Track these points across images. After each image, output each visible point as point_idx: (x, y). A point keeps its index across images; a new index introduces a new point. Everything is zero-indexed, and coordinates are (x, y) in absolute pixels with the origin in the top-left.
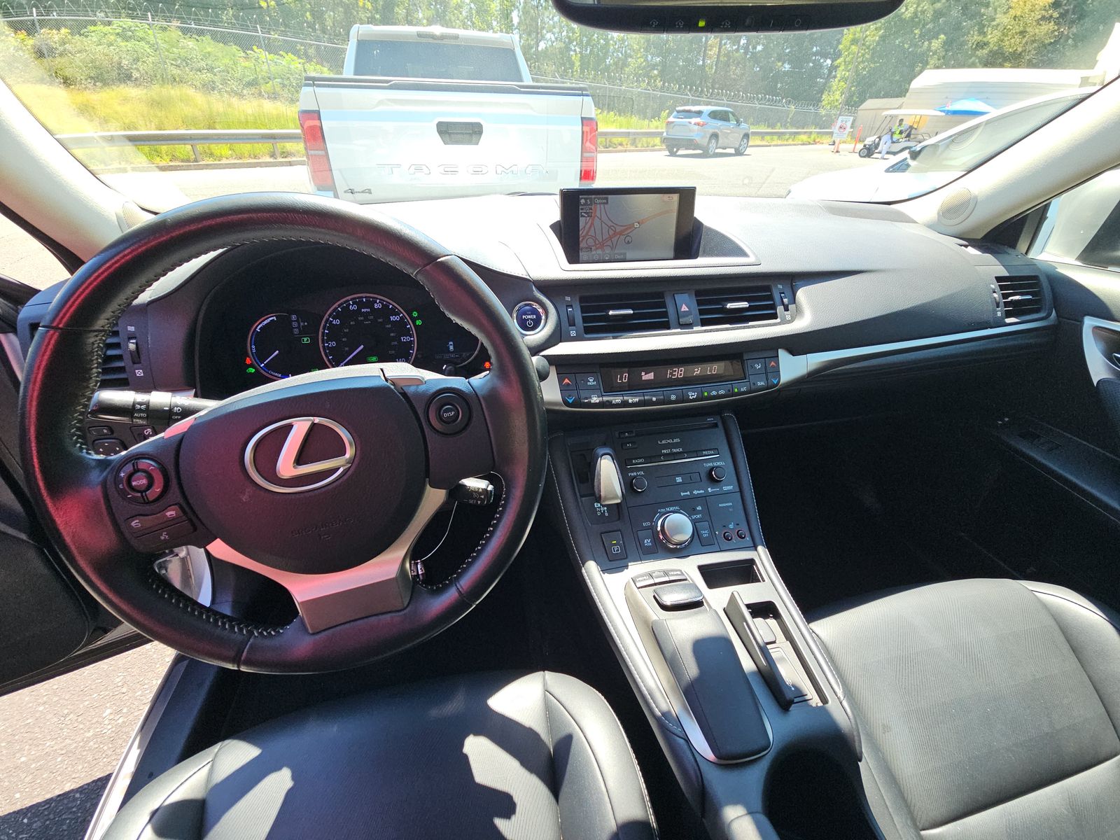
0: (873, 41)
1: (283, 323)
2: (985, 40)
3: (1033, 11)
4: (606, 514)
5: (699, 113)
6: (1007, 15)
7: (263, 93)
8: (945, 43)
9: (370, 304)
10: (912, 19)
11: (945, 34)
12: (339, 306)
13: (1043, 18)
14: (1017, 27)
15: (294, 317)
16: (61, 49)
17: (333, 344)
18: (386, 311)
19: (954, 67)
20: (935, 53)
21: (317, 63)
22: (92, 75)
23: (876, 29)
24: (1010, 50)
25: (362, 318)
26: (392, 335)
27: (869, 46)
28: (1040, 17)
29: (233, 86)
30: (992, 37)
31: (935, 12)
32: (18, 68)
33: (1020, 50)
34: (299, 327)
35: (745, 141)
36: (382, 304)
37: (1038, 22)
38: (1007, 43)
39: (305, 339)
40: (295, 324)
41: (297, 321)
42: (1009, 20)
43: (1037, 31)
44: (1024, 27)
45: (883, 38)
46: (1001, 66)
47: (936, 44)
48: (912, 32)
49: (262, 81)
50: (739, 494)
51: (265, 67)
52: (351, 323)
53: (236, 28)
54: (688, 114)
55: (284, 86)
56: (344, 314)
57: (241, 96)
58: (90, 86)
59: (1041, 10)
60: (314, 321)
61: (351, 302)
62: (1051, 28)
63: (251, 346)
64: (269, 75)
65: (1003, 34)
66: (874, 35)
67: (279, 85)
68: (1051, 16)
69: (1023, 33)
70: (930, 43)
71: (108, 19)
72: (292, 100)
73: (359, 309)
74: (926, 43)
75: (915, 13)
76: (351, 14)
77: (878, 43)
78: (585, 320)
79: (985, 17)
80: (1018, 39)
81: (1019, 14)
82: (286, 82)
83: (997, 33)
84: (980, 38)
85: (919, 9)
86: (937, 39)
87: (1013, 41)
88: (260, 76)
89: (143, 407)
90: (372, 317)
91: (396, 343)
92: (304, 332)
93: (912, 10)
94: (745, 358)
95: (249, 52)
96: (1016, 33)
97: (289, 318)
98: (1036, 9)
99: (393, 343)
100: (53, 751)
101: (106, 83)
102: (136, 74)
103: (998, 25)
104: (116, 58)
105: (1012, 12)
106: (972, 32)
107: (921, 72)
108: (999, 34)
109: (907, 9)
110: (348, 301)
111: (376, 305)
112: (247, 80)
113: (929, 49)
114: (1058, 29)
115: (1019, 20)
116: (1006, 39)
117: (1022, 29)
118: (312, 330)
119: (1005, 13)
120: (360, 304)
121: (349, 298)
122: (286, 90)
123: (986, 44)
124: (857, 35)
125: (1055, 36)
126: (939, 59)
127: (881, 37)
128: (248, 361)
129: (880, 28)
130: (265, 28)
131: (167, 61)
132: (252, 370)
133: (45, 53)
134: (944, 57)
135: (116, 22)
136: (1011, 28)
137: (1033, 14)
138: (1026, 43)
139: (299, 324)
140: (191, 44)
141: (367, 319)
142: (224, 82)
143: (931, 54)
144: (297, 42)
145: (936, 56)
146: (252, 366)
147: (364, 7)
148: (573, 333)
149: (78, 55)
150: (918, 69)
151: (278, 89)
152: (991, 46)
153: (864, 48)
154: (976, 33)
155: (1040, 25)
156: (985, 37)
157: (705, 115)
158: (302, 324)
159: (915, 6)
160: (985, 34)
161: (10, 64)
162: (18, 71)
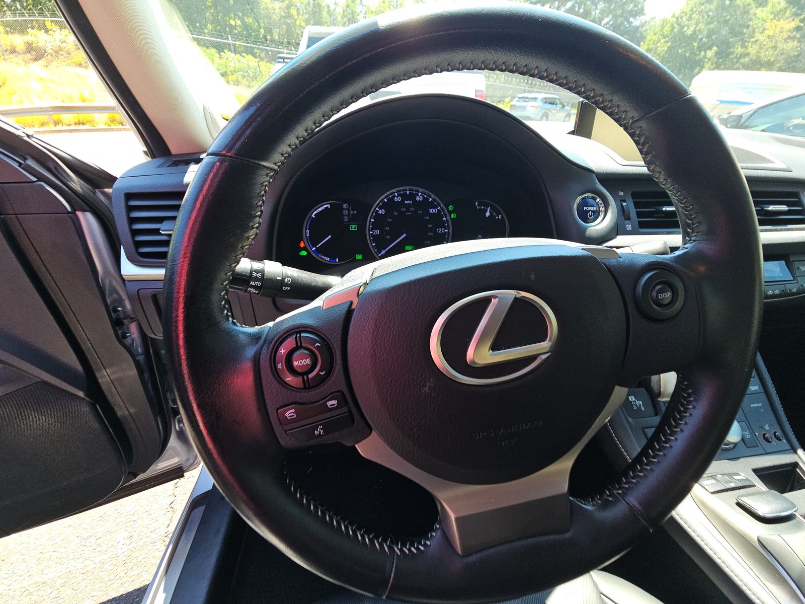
0: (663, 51)
1: (335, 210)
2: (746, 51)
3: (782, 32)
4: (643, 409)
5: (535, 99)
6: (763, 34)
7: (230, 81)
8: (717, 53)
9: (412, 197)
10: (692, 35)
11: (717, 47)
12: (385, 197)
13: (789, 37)
14: (770, 43)
15: (345, 206)
17: (377, 232)
18: (426, 204)
19: (723, 69)
20: (709, 59)
21: (267, 62)
23: (665, 42)
24: (766, 59)
25: (404, 209)
26: (429, 226)
27: (660, 53)
28: (787, 36)
30: (752, 50)
31: (709, 30)
33: (772, 59)
34: (348, 215)
35: (568, 118)
36: (423, 197)
37: (785, 40)
38: (763, 54)
39: (353, 227)
40: (345, 212)
41: (348, 209)
42: (764, 38)
43: (785, 46)
44: (776, 44)
45: (670, 48)
46: (759, 70)
47: (710, 54)
48: (692, 44)
49: (230, 73)
50: (764, 394)
51: (232, 64)
52: (395, 213)
53: (215, 37)
54: (526, 99)
55: (244, 77)
56: (389, 205)
59: (787, 32)
60: (363, 210)
61: (396, 194)
62: (795, 45)
63: (306, 230)
64: (235, 69)
65: (760, 48)
66: (663, 46)
67: (241, 76)
68: (795, 37)
69: (775, 48)
70: (706, 53)
72: (249, 86)
73: (403, 201)
74: (703, 53)
75: (695, 31)
76: (292, 30)
77: (666, 52)
78: (639, 215)
79: (746, 36)
80: (771, 52)
81: (771, 34)
82: (246, 74)
83: (756, 47)
84: (743, 50)
85: (698, 28)
86: (711, 50)
87: (767, 53)
88: (229, 70)
89: (259, 275)
90: (413, 209)
91: (432, 234)
92: (352, 220)
93: (692, 29)
94: (791, 259)
95: (222, 54)
96: (770, 48)
97: (341, 205)
98: (784, 31)
99: (429, 234)
100: (75, 570)
103: (756, 41)
105: (767, 33)
106: (737, 46)
107: (698, 73)
108: (757, 47)
109: (688, 28)
110: (394, 193)
111: (417, 198)
112: (220, 72)
113: (705, 57)
114: (800, 46)
115: (772, 38)
116: (762, 51)
117: (774, 44)
118: (360, 219)
119: (761, 33)
120: (404, 197)
121: (394, 190)
122: (245, 79)
123: (748, 54)
124: (650, 47)
125: (798, 51)
126: (712, 64)
127: (668, 48)
128: (302, 245)
129: (668, 42)
130: (234, 38)
132: (304, 253)
134: (716, 63)
136: (766, 43)
137: (782, 34)
138: (777, 55)
139: (349, 212)
141: (408, 210)
143: (706, 60)
144: (255, 47)
145: (710, 62)
146: (305, 249)
147: (300, 26)
148: (629, 227)
150: (696, 71)
151: (240, 79)
152: (751, 56)
153: (656, 55)
154: (739, 46)
155: (787, 42)
156: (746, 49)
157: (539, 100)
158: (351, 212)
159: (694, 26)
160: (746, 47)
161: (56, 52)
162: (62, 57)
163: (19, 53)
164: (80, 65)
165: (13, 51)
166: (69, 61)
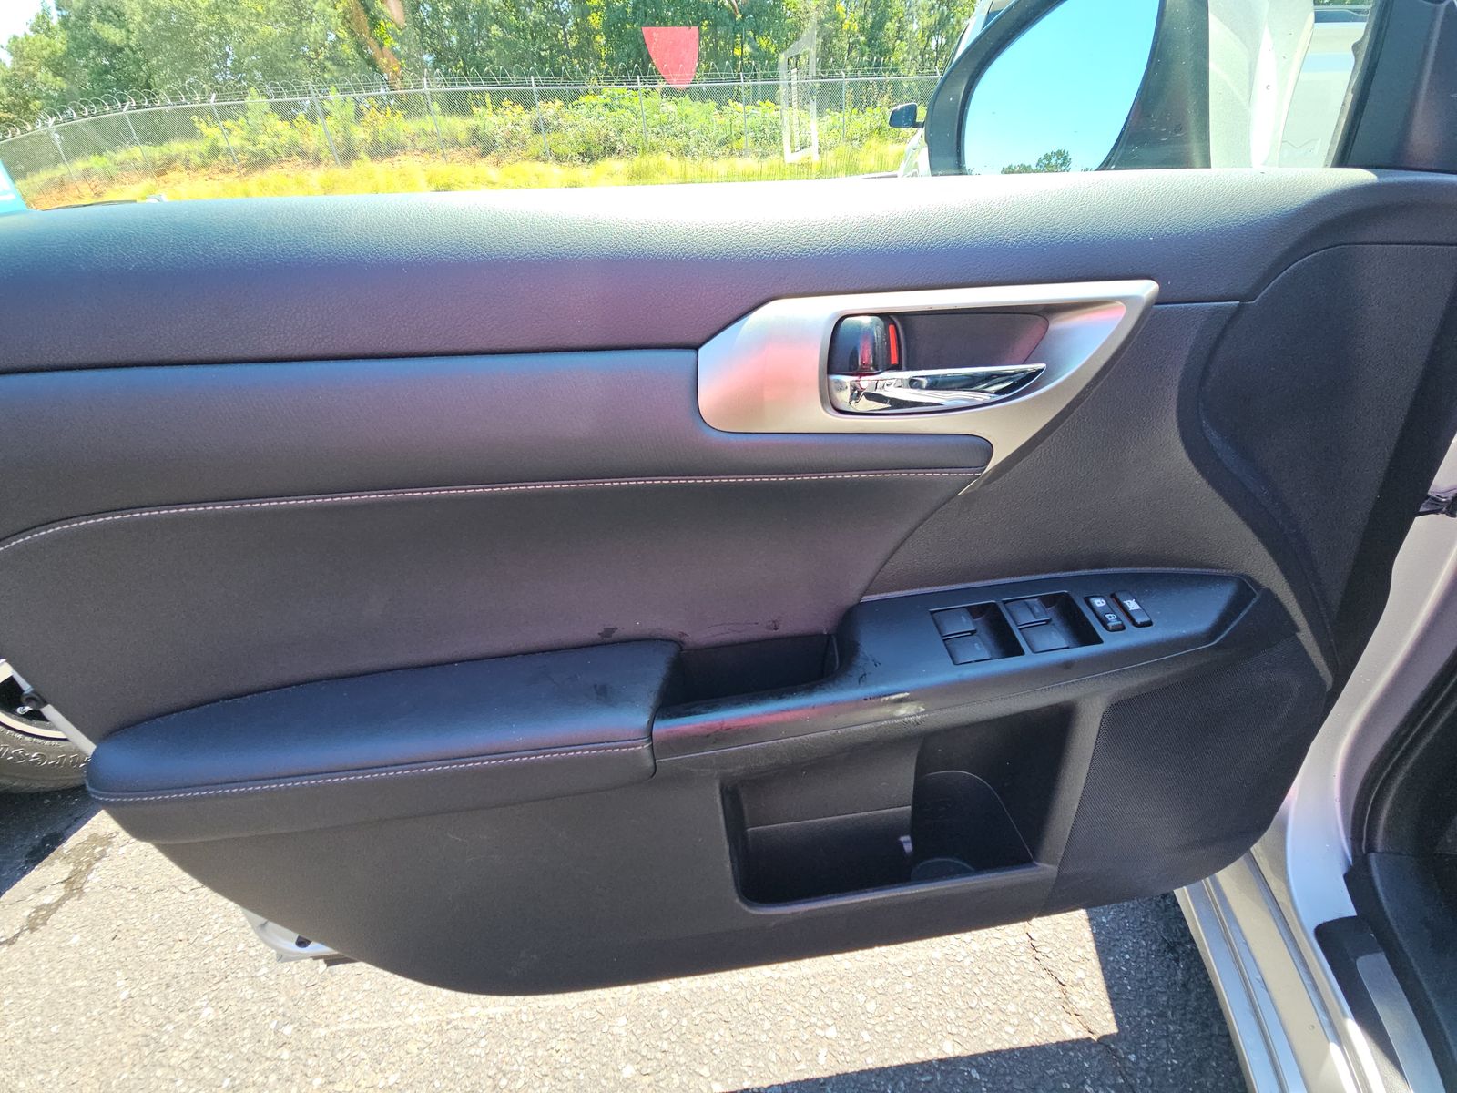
7: (735, 151)
16: (556, 123)
22: (581, 151)
29: (706, 148)
32: (515, 145)
49: (734, 138)
53: (721, 81)
57: (713, 158)
58: (579, 163)
64: (743, 130)
71: (600, 87)
88: (733, 133)
95: (724, 107)
101: (593, 159)
102: (620, 146)
104: (603, 131)
112: (719, 138)
131: (649, 129)
133: (542, 128)
135: (607, 90)
140: (671, 107)
142: (698, 145)
149: (570, 130)
161: (508, 141)
162: (515, 149)
163: (460, 145)
164: (538, 158)
165: (455, 143)
166: (524, 153)
